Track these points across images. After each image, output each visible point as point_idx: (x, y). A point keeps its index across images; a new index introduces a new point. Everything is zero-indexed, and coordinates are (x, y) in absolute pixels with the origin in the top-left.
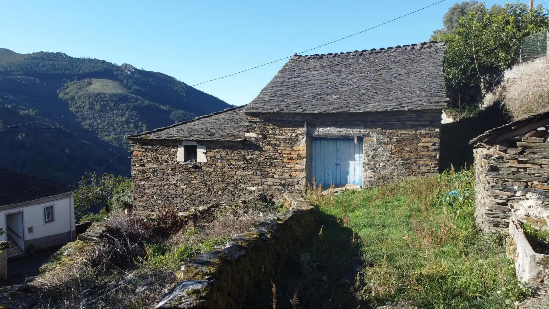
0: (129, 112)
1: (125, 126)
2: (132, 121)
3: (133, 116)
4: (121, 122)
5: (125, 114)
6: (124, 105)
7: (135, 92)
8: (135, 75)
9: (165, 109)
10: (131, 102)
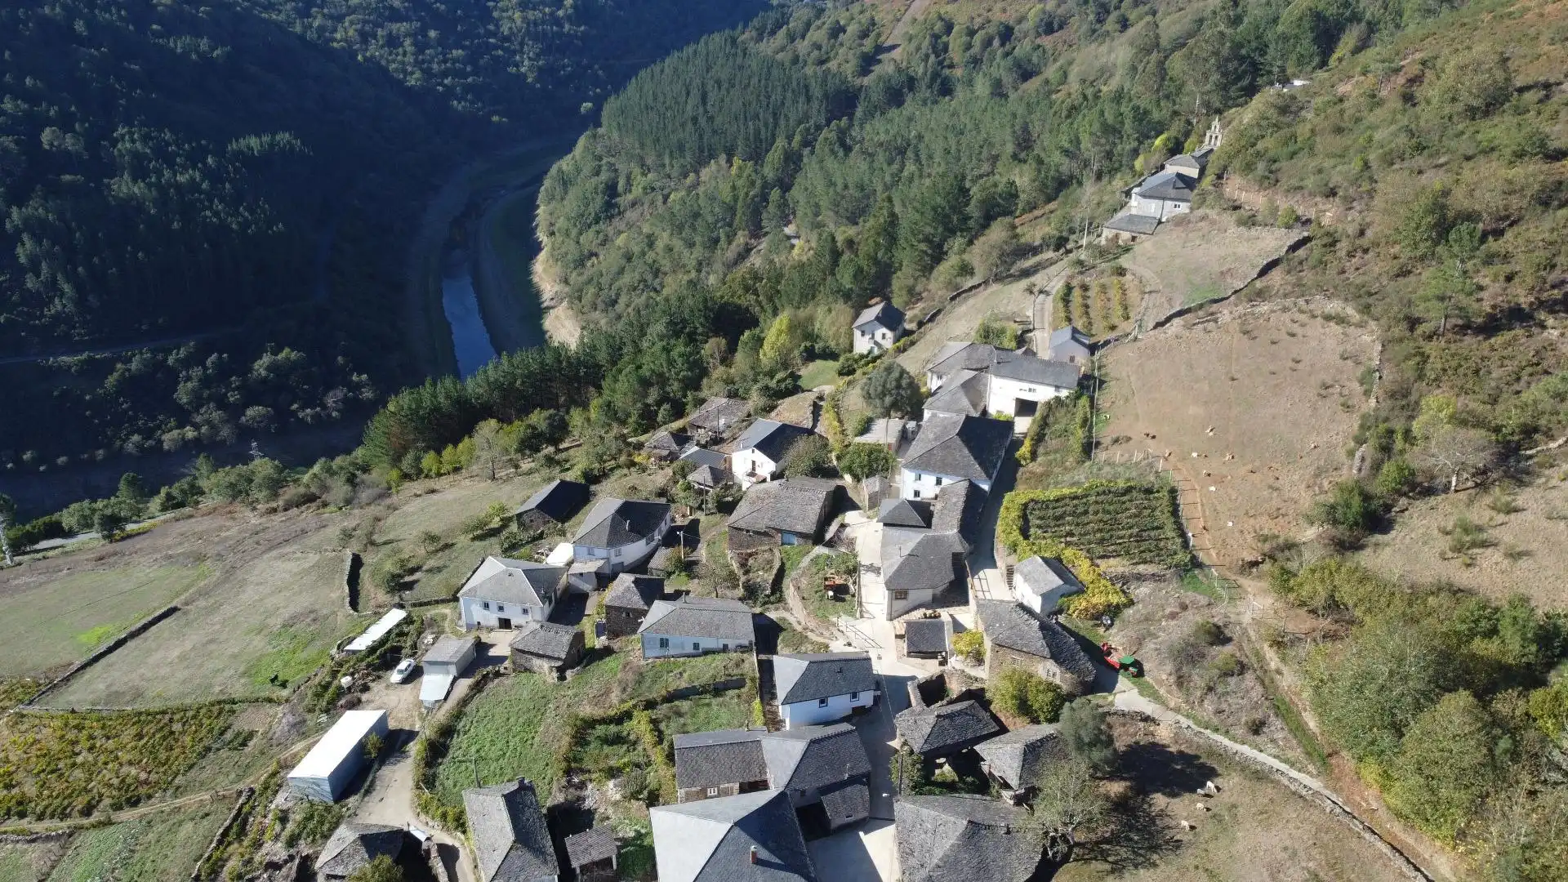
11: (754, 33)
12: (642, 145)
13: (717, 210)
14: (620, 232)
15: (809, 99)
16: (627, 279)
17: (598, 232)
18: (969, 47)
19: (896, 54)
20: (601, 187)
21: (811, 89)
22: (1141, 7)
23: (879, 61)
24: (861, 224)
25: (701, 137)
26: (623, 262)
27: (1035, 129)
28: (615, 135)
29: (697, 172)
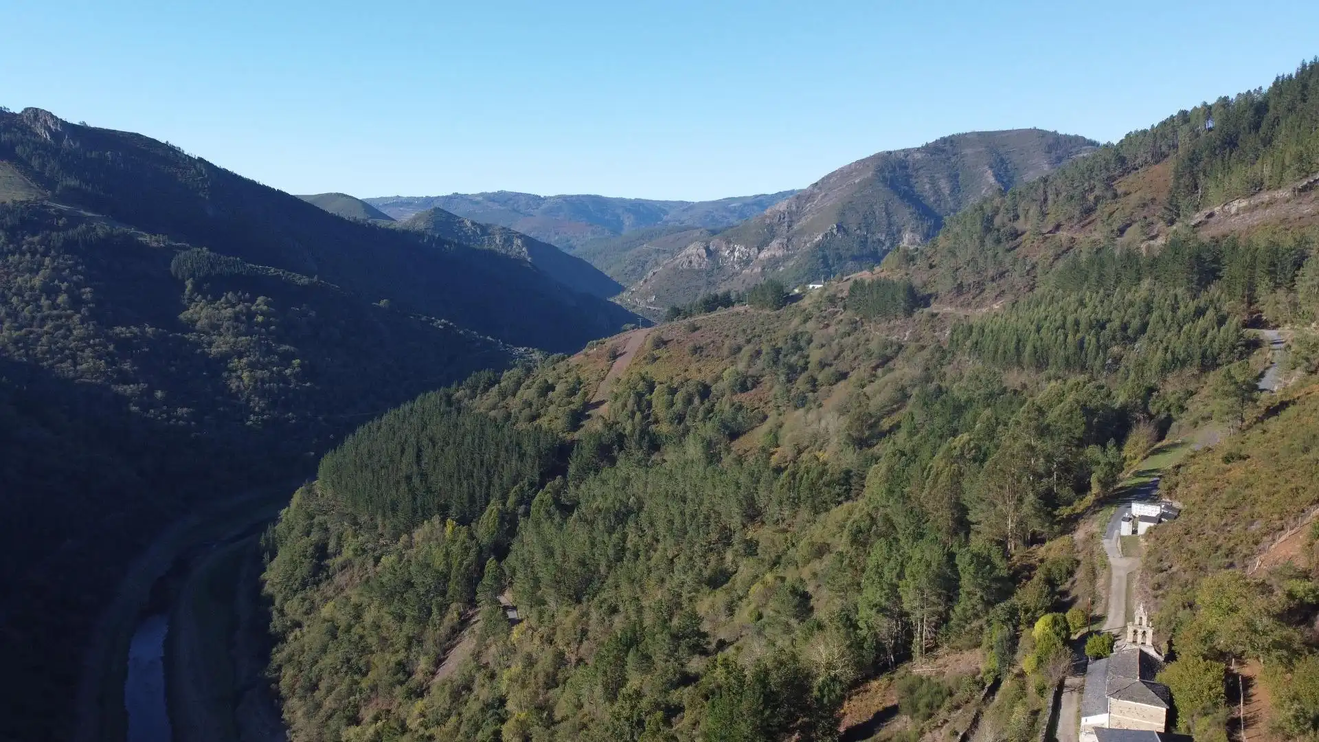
0: (53, 260)
1: (44, 302)
2: (64, 286)
3: (64, 270)
4: (32, 288)
5: (41, 265)
6: (37, 239)
7: (69, 196)
8: (65, 142)
9: (155, 245)
10: (58, 229)
11: (468, 391)
12: (355, 504)
13: (429, 580)
14: (326, 600)
15: (522, 456)
16: (327, 660)
17: (304, 600)
18: (671, 404)
19: (603, 410)
20: (311, 550)
21: (524, 447)
22: (827, 369)
23: (589, 416)
24: (585, 604)
25: (415, 499)
26: (327, 638)
27: (761, 502)
28: (329, 493)
29: (410, 534)
